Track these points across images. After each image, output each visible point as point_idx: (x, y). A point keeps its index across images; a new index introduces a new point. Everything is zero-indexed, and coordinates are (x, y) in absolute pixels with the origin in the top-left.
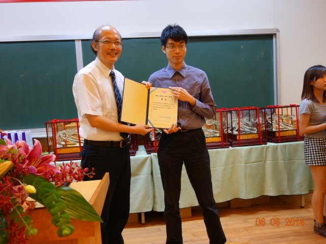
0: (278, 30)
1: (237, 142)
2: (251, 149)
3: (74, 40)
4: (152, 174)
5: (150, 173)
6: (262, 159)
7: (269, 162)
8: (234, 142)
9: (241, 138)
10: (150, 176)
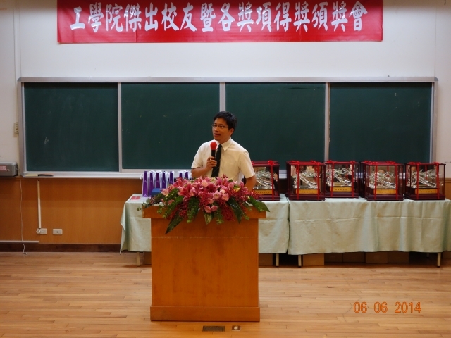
0: (436, 79)
1: (373, 196)
2: (386, 204)
3: (219, 83)
4: (289, 220)
5: (286, 217)
6: (397, 215)
7: (404, 218)
8: (370, 196)
9: (378, 192)
10: (286, 221)
